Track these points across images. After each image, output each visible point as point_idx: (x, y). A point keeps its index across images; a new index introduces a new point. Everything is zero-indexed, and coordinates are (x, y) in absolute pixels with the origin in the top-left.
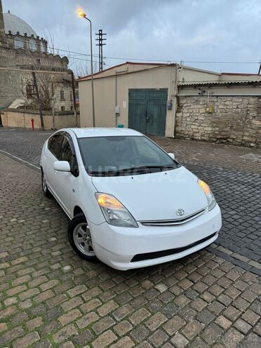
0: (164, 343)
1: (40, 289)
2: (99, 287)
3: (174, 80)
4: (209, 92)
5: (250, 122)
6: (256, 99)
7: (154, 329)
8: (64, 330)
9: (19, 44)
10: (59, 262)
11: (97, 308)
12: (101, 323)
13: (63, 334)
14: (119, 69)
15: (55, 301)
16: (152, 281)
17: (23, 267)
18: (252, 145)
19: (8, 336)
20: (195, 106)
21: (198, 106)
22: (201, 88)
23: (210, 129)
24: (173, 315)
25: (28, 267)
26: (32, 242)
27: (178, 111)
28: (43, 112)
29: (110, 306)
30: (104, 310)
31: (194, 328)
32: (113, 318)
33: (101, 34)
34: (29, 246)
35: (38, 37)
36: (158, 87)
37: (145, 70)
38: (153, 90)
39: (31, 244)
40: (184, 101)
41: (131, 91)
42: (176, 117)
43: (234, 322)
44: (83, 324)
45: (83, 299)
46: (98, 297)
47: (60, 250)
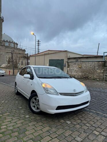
0: (72, 140)
1: (16, 123)
2: (42, 122)
3: (66, 56)
4: (79, 60)
5: (96, 71)
6: (97, 62)
7: (67, 136)
8: (28, 136)
9: (7, 44)
10: (24, 115)
11: (42, 129)
12: (44, 134)
13: (28, 138)
14: (46, 53)
15: (23, 127)
16: (64, 120)
17: (8, 116)
18: (98, 79)
19: (3, 139)
20: (74, 65)
21: (76, 65)
22: (77, 59)
23: (81, 74)
24: (74, 131)
25: (11, 116)
26: (12, 108)
27: (68, 67)
28: (14, 68)
29: (47, 128)
30: (45, 130)
31: (84, 135)
32: (49, 132)
33: (38, 42)
34: (10, 110)
35: (14, 42)
36: (60, 59)
37: (55, 53)
38: (58, 60)
39: (11, 109)
40: (70, 64)
41: (50, 60)
42: (67, 69)
43: (100, 133)
44: (36, 134)
45: (35, 126)
46: (42, 126)
47: (24, 111)
